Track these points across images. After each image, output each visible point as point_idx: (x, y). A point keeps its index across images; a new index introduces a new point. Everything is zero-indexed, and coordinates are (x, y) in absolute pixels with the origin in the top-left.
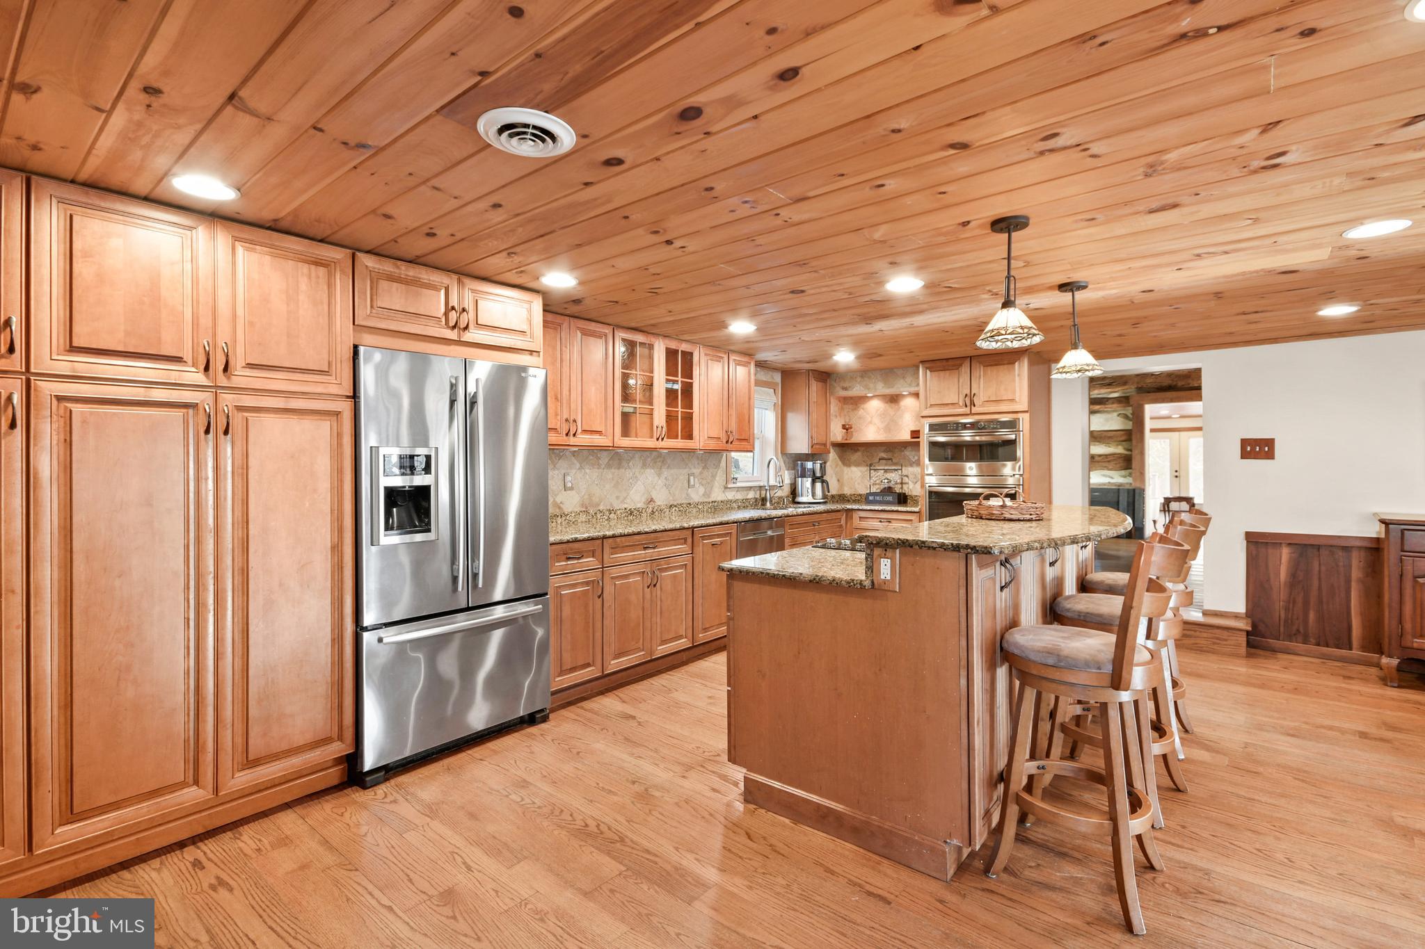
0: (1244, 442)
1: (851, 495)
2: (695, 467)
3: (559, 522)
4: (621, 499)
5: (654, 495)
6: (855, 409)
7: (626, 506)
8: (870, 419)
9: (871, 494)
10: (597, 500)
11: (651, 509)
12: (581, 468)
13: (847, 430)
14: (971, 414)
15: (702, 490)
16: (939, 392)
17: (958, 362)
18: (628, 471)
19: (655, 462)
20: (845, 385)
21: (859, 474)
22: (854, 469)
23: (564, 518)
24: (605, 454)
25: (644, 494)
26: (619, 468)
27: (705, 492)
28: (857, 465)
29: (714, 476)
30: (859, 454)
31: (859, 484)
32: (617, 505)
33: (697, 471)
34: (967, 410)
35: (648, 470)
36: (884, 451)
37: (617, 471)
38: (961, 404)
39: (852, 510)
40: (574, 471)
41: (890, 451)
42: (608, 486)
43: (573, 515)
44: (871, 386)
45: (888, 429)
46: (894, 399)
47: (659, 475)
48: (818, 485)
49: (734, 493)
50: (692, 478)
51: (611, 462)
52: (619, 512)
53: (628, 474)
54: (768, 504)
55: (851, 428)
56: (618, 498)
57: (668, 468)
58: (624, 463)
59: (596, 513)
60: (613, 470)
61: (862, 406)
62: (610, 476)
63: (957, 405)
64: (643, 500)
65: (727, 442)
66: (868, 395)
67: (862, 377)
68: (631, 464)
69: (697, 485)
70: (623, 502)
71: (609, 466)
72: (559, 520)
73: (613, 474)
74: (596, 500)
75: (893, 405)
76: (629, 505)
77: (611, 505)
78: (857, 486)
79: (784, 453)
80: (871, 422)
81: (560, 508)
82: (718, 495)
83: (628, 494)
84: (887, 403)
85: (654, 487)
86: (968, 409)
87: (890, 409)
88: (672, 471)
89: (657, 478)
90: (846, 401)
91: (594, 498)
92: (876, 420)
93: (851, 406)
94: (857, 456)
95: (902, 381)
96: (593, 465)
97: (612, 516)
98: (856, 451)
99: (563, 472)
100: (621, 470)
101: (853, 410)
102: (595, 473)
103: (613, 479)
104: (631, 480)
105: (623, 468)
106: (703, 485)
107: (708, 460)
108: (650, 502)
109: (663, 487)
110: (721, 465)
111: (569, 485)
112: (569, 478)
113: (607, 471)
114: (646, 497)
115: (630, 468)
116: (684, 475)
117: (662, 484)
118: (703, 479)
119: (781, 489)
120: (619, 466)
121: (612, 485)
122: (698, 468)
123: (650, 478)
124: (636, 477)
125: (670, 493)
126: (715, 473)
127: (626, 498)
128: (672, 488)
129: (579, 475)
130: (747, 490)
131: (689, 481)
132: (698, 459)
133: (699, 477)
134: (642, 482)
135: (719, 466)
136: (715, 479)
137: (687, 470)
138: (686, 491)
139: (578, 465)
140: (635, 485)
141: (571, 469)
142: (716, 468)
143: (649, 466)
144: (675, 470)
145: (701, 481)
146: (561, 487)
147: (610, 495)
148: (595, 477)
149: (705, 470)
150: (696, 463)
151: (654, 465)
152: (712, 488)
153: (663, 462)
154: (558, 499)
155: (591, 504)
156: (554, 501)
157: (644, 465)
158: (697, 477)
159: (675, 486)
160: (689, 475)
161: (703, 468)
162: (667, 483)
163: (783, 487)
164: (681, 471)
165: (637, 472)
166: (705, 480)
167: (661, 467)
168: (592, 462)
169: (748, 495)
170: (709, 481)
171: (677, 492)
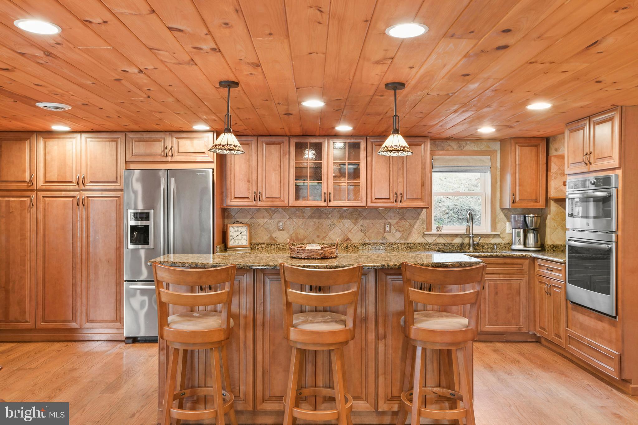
2: (391, 219)
4: (321, 238)
5: (350, 236)
10: (302, 237)
11: (345, 245)
12: (290, 218)
14: (590, 171)
15: (398, 235)
19: (352, 215)
25: (341, 235)
26: (319, 219)
27: (402, 236)
29: (412, 226)
33: (393, 222)
35: (345, 221)
37: (318, 220)
40: (285, 220)
42: (310, 229)
43: (283, 245)
47: (355, 224)
48: (531, 237)
49: (434, 238)
50: (388, 226)
51: (313, 216)
53: (328, 222)
54: (471, 248)
56: (318, 237)
57: (364, 219)
58: (324, 216)
60: (315, 220)
62: (313, 223)
64: (340, 239)
65: (396, 201)
68: (330, 216)
69: (393, 231)
70: (323, 238)
72: (273, 247)
73: (315, 222)
74: (301, 237)
79: (503, 209)
81: (275, 240)
82: (416, 238)
83: (327, 235)
85: (350, 231)
86: (588, 167)
88: (368, 221)
89: (353, 225)
91: (299, 237)
96: (299, 217)
99: (277, 220)
102: (301, 221)
103: (314, 225)
104: (330, 226)
105: (323, 218)
106: (399, 231)
107: (405, 213)
108: (347, 240)
109: (358, 231)
110: (420, 217)
111: (281, 228)
112: (281, 224)
113: (310, 220)
114: (342, 237)
115: (329, 218)
116: (380, 224)
117: (358, 229)
118: (400, 227)
119: (500, 237)
120: (320, 217)
121: (314, 229)
122: (394, 219)
123: (347, 225)
124: (334, 224)
125: (366, 235)
126: (413, 223)
127: (325, 237)
128: (368, 233)
129: (288, 222)
130: (452, 236)
131: (385, 228)
132: (394, 212)
133: (395, 226)
134: (340, 227)
135: (418, 218)
136: (413, 227)
137: (383, 220)
138: (382, 235)
139: (288, 217)
140: (333, 229)
141: (283, 218)
142: (414, 220)
143: (346, 218)
144: (370, 220)
145: (397, 228)
146: (275, 229)
147: (313, 235)
148: (300, 224)
149: (402, 221)
150: (393, 215)
151: (351, 217)
152: (409, 234)
153: (359, 214)
154: (274, 235)
155: (297, 239)
156: (271, 236)
157: (342, 217)
158: (393, 226)
159: (370, 231)
160: (385, 224)
161: (400, 219)
162: (363, 229)
163: (501, 236)
164: (377, 221)
165: (335, 221)
166: (402, 227)
167: (357, 218)
168: (298, 214)
169: (453, 240)
170: (406, 228)
171: (373, 235)
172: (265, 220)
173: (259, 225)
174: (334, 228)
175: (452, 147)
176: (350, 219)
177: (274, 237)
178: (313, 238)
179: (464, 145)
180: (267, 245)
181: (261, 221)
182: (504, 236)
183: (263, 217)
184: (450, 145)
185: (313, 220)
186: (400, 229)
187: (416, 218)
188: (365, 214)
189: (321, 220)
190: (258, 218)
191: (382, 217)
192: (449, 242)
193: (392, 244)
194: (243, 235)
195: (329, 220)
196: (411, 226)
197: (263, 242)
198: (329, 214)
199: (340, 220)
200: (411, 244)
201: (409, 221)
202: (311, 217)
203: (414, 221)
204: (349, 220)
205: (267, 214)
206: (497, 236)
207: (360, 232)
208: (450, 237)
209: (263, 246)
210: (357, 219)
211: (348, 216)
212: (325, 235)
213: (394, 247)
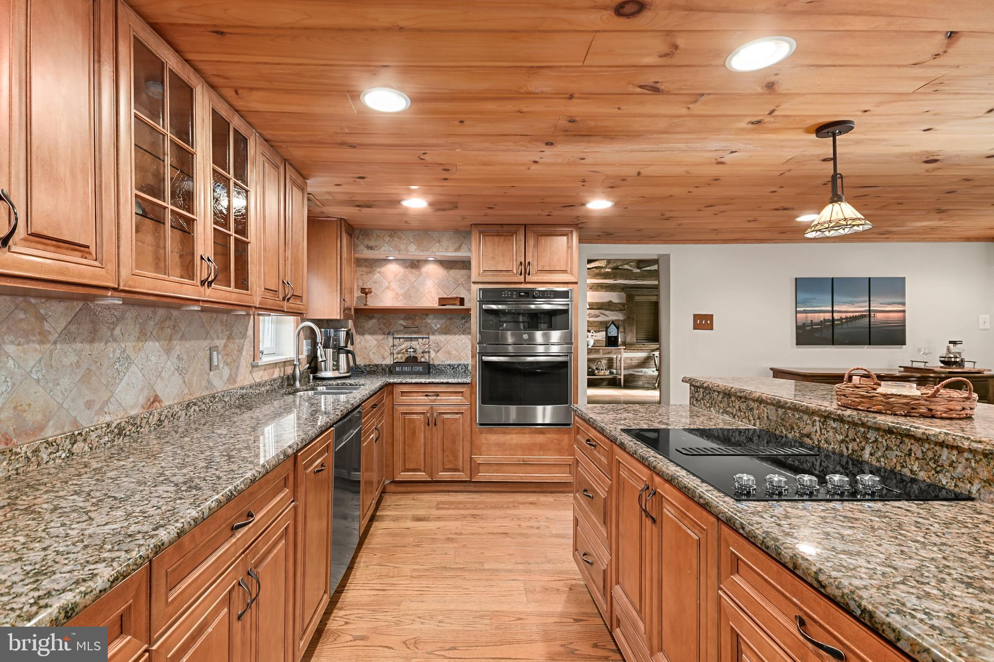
0: (696, 317)
1: (365, 366)
2: (218, 338)
4: (97, 407)
5: (160, 389)
6: (370, 272)
7: (108, 419)
8: (387, 284)
9: (397, 364)
13: (366, 294)
14: (525, 282)
15: (226, 372)
16: (493, 258)
17: (513, 229)
18: (112, 346)
19: (162, 328)
20: (371, 244)
21: (375, 343)
22: (368, 337)
25: (142, 390)
26: (92, 341)
27: (231, 375)
28: (373, 333)
29: (240, 351)
30: (374, 321)
31: (374, 353)
32: (87, 420)
33: (220, 343)
34: (522, 279)
35: (149, 345)
36: (403, 319)
37: (87, 346)
38: (515, 271)
39: (394, 384)
41: (410, 318)
42: (65, 382)
44: (402, 247)
45: (407, 295)
46: (415, 264)
47: (168, 351)
49: (261, 373)
50: (215, 353)
51: (73, 328)
52: (93, 435)
53: (112, 351)
54: (298, 384)
55: (371, 292)
56: (89, 405)
57: (182, 338)
58: (104, 330)
60: (78, 346)
61: (378, 270)
62: (73, 358)
63: (511, 273)
64: (142, 400)
65: (284, 299)
66: (390, 258)
67: (391, 236)
68: (117, 332)
69: (221, 365)
70: (101, 411)
71: (67, 336)
73: (79, 353)
75: (414, 270)
76: (115, 417)
77: (75, 422)
78: (371, 355)
80: (388, 288)
82: (244, 376)
83: (112, 394)
84: (407, 268)
85: (160, 375)
86: (523, 276)
87: (411, 275)
88: (188, 344)
89: (164, 358)
90: (359, 262)
91: (28, 416)
92: (394, 285)
93: (365, 269)
94: (372, 323)
95: (437, 244)
96: (28, 336)
98: (371, 318)
100: (96, 345)
101: (367, 273)
102: (34, 353)
103: (78, 365)
104: (117, 365)
105: (101, 340)
106: (227, 365)
107: (234, 325)
108: (153, 402)
109: (173, 374)
110: (248, 334)
113: (66, 347)
114: (145, 393)
115: (115, 340)
116: (204, 349)
117: (173, 369)
118: (228, 355)
120: (93, 337)
121: (77, 379)
122: (222, 339)
123: (153, 358)
124: (128, 358)
125: (184, 382)
126: (241, 346)
127: (106, 402)
128: (188, 374)
131: (211, 360)
132: (222, 323)
133: (223, 353)
134: (140, 366)
136: (241, 354)
137: (209, 341)
138: (206, 378)
140: (125, 374)
142: (242, 338)
143: (152, 336)
144: (192, 343)
145: (225, 358)
147: (73, 400)
149: (230, 341)
150: (219, 328)
151: (160, 333)
152: (238, 368)
153: (174, 327)
158: (221, 353)
159: (191, 370)
160: (211, 349)
161: (229, 338)
162: (180, 366)
164: (199, 343)
165: (129, 348)
166: (231, 356)
167: (171, 336)
170: (234, 357)
171: (195, 379)
174: (127, 369)
176: (157, 338)
178: (74, 414)
185: (74, 346)
187: (243, 335)
188: (182, 326)
189: (99, 346)
191: (206, 334)
192: (272, 378)
193: (223, 396)
195: (115, 345)
199: (140, 344)
200: (243, 389)
201: (238, 341)
203: (242, 341)
204: (157, 344)
207: (176, 373)
210: (170, 339)
211: (154, 333)
212: (105, 395)
213: (226, 400)
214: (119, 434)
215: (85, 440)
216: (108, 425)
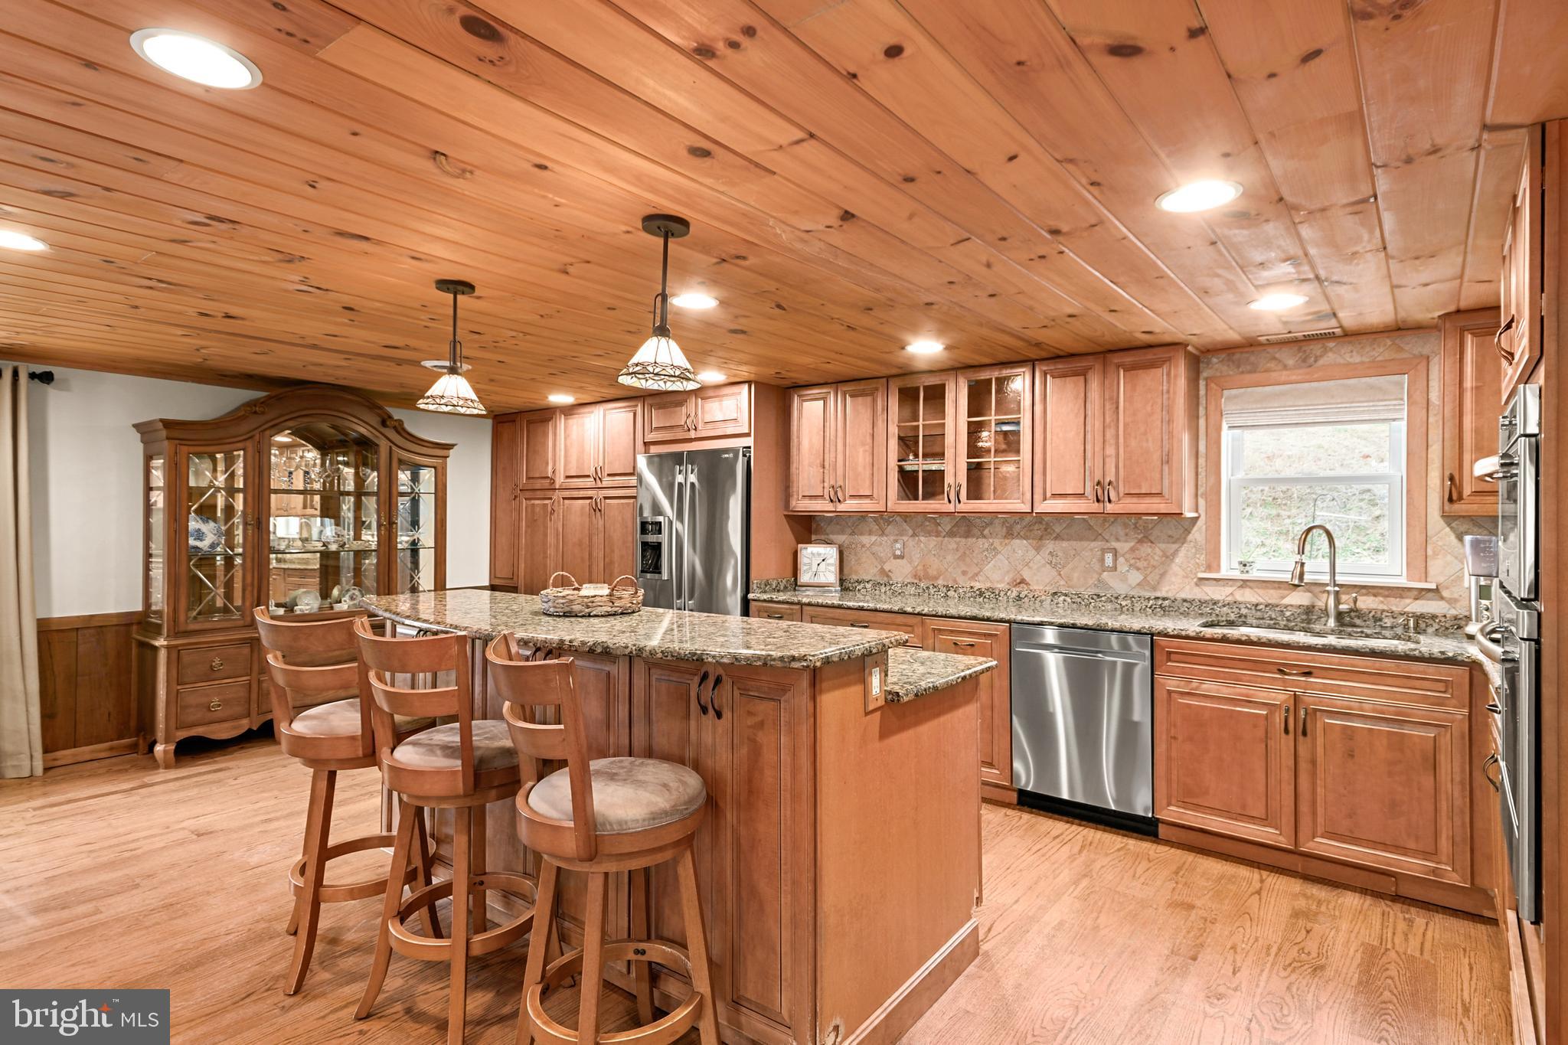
2: (1118, 540)
3: (883, 591)
4: (970, 575)
5: (1026, 574)
7: (974, 585)
10: (935, 573)
11: (1015, 594)
12: (914, 535)
15: (1135, 577)
18: (981, 541)
19: (1031, 531)
23: (888, 588)
24: (947, 519)
25: (1008, 572)
26: (967, 537)
27: (1143, 580)
29: (1169, 558)
33: (1123, 547)
35: (1017, 542)
37: (964, 540)
40: (905, 538)
42: (949, 558)
43: (900, 586)
47: (1038, 549)
49: (1229, 590)
50: (1107, 555)
51: (955, 529)
52: (962, 591)
53: (983, 543)
54: (1331, 623)
56: (964, 573)
57: (1056, 538)
58: (976, 531)
59: (928, 588)
60: (958, 539)
62: (954, 546)
64: (1007, 579)
68: (986, 532)
69: (1121, 568)
70: (974, 577)
72: (883, 589)
73: (958, 543)
74: (932, 572)
77: (955, 581)
79: (1451, 520)
81: (888, 576)
82: (1178, 586)
83: (981, 570)
85: (1027, 564)
88: (1065, 544)
89: (1032, 552)
91: (930, 571)
96: (929, 534)
97: (951, 593)
99: (892, 538)
102: (933, 541)
103: (957, 549)
104: (986, 553)
105: (973, 536)
106: (1138, 569)
107: (1152, 528)
108: (1020, 583)
109: (1044, 566)
110: (1190, 537)
111: (898, 553)
112: (898, 546)
113: (950, 539)
114: (1011, 575)
115: (984, 537)
116: (1091, 550)
117: (1043, 561)
118: (1139, 559)
119: (1442, 598)
120: (968, 534)
121: (956, 557)
122: (1126, 541)
123: (1020, 552)
124: (995, 548)
125: (1060, 575)
126: (1172, 551)
127: (977, 575)
128: (1066, 569)
129: (911, 543)
130: (1280, 588)
131: (1102, 560)
132: (1126, 526)
133: (1127, 556)
134: (1006, 556)
135: (1185, 538)
136: (1172, 560)
137: (1099, 543)
138: (1096, 576)
139: (911, 532)
140: (992, 559)
141: (902, 535)
142: (1173, 543)
143: (1019, 536)
144: (1071, 542)
145: (1132, 561)
146: (889, 555)
147: (954, 569)
148: (932, 546)
149: (1145, 545)
150: (1121, 532)
151: (1028, 534)
152: (1163, 575)
153: (1046, 530)
154: (887, 567)
155: (927, 577)
156: (882, 568)
157: (1010, 534)
158: (1123, 556)
159: (1070, 566)
160: (1104, 551)
161: (1140, 541)
162: (1054, 561)
163: (1445, 594)
164: (1085, 544)
165: (997, 542)
166: (1146, 560)
167: (1042, 536)
168: (928, 528)
169: (1283, 598)
170: (1153, 562)
171: (1076, 575)
172: (873, 538)
173: (863, 546)
174: (994, 556)
175: (1280, 361)
176: (1026, 538)
177: (887, 570)
178: (955, 576)
179: (1318, 354)
180: (874, 585)
181: (866, 540)
182: (1456, 596)
183: (870, 533)
184: (1274, 358)
185: (955, 539)
186: (1140, 564)
187: (1178, 539)
188: (1058, 529)
189: (970, 540)
190: (862, 534)
191: (1097, 537)
192: (1270, 602)
193: (1117, 598)
194: (828, 565)
195: (984, 540)
196: (1167, 557)
197: (867, 578)
198: (984, 528)
199: (1007, 541)
200: (1164, 599)
201: (1163, 546)
202: (951, 534)
203: (1175, 546)
204: (1025, 542)
205: (877, 527)
206: (1430, 595)
207: (1048, 565)
208: (1275, 588)
209: (868, 586)
210: (1041, 538)
211: (1022, 533)
212: (976, 570)
213: (1124, 603)
214: (981, 595)
215: (955, 591)
216: (972, 587)
